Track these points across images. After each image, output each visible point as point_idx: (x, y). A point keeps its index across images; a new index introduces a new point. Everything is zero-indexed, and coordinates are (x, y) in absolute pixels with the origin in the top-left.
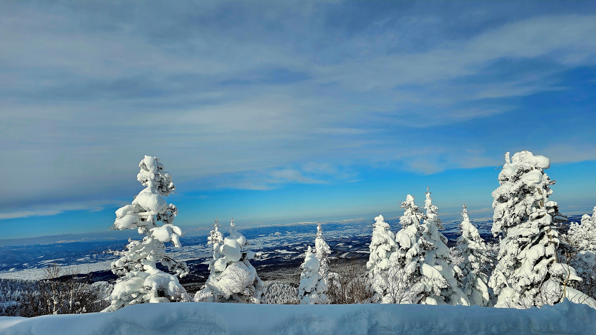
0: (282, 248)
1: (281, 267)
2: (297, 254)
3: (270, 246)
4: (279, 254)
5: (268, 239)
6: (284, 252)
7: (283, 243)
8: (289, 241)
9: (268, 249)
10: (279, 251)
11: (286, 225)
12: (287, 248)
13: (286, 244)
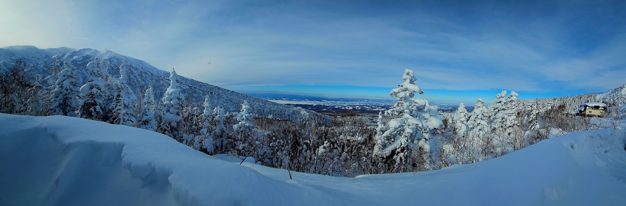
0: (367, 106)
1: (365, 112)
2: (372, 109)
3: (362, 105)
4: (365, 108)
5: (362, 102)
6: (367, 107)
7: (367, 104)
8: (370, 104)
9: (361, 106)
10: (365, 107)
11: (369, 98)
12: (369, 106)
13: (368, 105)
